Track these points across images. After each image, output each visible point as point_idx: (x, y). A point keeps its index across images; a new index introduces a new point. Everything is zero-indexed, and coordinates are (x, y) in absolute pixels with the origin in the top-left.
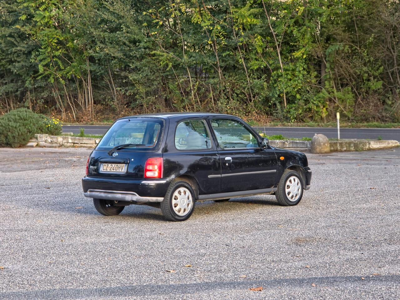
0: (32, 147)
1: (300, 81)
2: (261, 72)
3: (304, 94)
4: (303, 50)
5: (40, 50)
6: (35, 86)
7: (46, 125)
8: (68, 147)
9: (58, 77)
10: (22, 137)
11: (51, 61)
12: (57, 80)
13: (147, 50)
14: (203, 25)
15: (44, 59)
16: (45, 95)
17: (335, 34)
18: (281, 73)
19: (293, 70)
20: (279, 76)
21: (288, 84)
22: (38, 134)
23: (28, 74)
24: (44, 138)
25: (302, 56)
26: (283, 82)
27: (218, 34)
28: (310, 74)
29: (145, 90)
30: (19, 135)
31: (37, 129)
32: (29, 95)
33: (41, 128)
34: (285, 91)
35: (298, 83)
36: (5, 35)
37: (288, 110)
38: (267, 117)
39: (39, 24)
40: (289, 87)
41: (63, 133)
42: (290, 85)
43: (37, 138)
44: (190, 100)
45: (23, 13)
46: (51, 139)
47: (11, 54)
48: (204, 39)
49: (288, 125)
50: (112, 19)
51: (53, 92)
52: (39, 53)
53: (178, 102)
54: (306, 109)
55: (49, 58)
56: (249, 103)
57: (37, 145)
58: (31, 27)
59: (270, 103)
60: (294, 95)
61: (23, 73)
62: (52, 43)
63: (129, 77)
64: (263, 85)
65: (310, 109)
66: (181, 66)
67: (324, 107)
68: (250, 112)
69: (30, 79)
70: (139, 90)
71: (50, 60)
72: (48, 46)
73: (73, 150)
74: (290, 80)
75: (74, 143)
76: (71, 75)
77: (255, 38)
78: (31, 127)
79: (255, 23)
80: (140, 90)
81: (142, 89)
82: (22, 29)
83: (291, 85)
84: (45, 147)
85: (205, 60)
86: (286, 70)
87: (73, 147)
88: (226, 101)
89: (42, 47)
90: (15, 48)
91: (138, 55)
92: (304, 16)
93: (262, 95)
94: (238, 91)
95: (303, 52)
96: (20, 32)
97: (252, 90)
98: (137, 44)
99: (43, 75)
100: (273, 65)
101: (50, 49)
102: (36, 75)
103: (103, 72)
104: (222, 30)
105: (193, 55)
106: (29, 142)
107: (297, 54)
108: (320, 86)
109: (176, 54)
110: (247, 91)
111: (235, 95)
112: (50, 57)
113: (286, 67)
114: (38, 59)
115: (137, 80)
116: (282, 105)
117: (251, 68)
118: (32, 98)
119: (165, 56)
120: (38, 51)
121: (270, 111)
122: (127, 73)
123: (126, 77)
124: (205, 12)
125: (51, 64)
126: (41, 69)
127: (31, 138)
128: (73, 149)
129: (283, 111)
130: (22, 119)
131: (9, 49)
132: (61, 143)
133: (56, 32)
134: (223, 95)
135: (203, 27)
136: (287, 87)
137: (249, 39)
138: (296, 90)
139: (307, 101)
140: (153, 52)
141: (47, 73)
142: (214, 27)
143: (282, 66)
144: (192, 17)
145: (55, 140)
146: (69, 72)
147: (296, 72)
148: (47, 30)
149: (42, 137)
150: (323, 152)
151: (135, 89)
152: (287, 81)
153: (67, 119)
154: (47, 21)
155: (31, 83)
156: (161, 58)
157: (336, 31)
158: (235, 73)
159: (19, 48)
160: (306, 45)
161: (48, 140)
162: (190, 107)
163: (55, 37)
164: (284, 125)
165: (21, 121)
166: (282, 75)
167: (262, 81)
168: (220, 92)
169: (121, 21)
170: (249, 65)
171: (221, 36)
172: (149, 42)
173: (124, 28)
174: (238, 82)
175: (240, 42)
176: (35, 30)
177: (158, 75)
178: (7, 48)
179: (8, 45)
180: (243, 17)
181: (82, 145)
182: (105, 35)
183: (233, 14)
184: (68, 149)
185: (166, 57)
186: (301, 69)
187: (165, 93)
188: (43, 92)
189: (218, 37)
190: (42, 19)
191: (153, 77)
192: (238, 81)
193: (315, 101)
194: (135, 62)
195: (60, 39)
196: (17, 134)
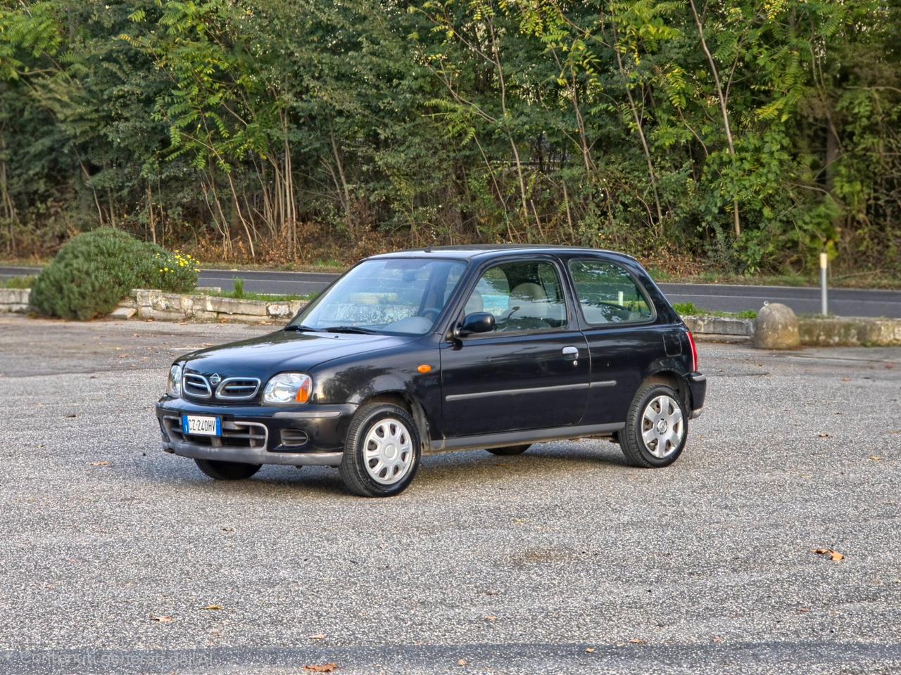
0: (123, 318)
1: (771, 177)
2: (683, 153)
3: (781, 207)
4: (779, 104)
5: (174, 92)
6: (163, 177)
7: (159, 268)
8: (203, 321)
9: (216, 157)
10: (102, 296)
11: (199, 119)
12: (212, 161)
13: (419, 96)
14: (545, 38)
15: (185, 113)
16: (184, 197)
17: (856, 65)
18: (729, 156)
19: (758, 150)
20: (723, 164)
21: (744, 182)
22: (138, 290)
23: (147, 149)
24: (151, 299)
25: (779, 116)
26: (732, 179)
27: (581, 63)
28: (798, 159)
29: (415, 190)
30: (94, 291)
31: (137, 276)
32: (150, 198)
33: (147, 275)
34: (736, 198)
35: (767, 180)
36: (98, 56)
37: (742, 244)
38: (695, 261)
39: (172, 31)
40: (747, 189)
41: (199, 288)
42: (747, 185)
43: (135, 299)
44: (516, 217)
45: (137, 6)
46: (167, 302)
47: (109, 99)
48: (549, 73)
49: (738, 281)
50: (339, 23)
51: (204, 190)
52: (172, 100)
53: (488, 221)
54: (786, 243)
55: (195, 111)
56: (652, 226)
57: (136, 315)
58: (155, 38)
59: (700, 226)
60: (758, 208)
61: (136, 144)
62: (202, 75)
63: (377, 159)
64: (685, 184)
65: (795, 244)
66: (496, 136)
67: (829, 238)
68: (651, 248)
69: (152, 159)
70: (399, 190)
71: (196, 116)
72: (193, 82)
73: (212, 329)
74: (750, 172)
75: (219, 313)
76: (246, 151)
77: (665, 72)
78: (123, 272)
79: (666, 36)
80: (403, 191)
81: (407, 190)
82: (135, 44)
83: (751, 186)
84: (153, 319)
85: (552, 123)
86: (739, 149)
87: (217, 321)
88: (598, 221)
89: (179, 85)
90: (119, 87)
91: (398, 107)
92: (786, 22)
93: (682, 208)
94: (628, 197)
95: (781, 107)
96: (130, 50)
97: (660, 196)
98: (395, 81)
99: (182, 152)
100: (710, 137)
101: (197, 89)
102: (164, 151)
103: (317, 145)
104: (590, 53)
105: (525, 111)
106: (116, 306)
107: (767, 112)
108: (822, 188)
109: (486, 106)
110: (649, 198)
111: (621, 206)
112: (198, 109)
113: (739, 142)
114: (169, 114)
115: (394, 168)
116: (728, 233)
117: (656, 144)
118: (157, 204)
119: (460, 111)
120: (171, 95)
121: (703, 245)
122: (371, 150)
123: (370, 160)
124: (553, 10)
125: (199, 126)
126: (175, 136)
127: (123, 298)
128: (214, 326)
129: (729, 247)
130: (102, 253)
131: (106, 90)
132: (189, 311)
133: (212, 49)
134: (592, 206)
135: (545, 44)
136: (741, 190)
137: (651, 76)
138: (761, 196)
139: (788, 224)
140: (434, 101)
141: (188, 146)
142: (570, 46)
143: (730, 140)
144: (520, 21)
145: (175, 304)
146: (240, 145)
147: (764, 156)
148: (191, 48)
149: (148, 296)
150: (781, 346)
151: (391, 187)
152: (743, 176)
153: (236, 254)
154: (189, 25)
155: (154, 170)
156: (448, 116)
157: (860, 59)
158: (623, 155)
159: (126, 88)
160: (788, 91)
161: (160, 303)
162: (518, 234)
163: (209, 63)
164: (728, 280)
165: (100, 258)
166: (730, 162)
167: (682, 174)
168: (586, 199)
169: (359, 27)
170: (652, 137)
171: (588, 66)
172: (424, 77)
173: (365, 44)
174: (628, 175)
175: (631, 82)
176: (164, 44)
177: (445, 156)
178: (102, 87)
179: (105, 80)
180: (639, 22)
181: (236, 317)
182: (322, 58)
183: (616, 16)
184: (203, 325)
185: (462, 114)
186: (776, 147)
187: (461, 198)
188: (182, 191)
189: (581, 69)
190: (180, 20)
191: (432, 161)
192: (629, 173)
193: (806, 223)
194: (391, 123)
195: (221, 68)
196: (90, 288)
